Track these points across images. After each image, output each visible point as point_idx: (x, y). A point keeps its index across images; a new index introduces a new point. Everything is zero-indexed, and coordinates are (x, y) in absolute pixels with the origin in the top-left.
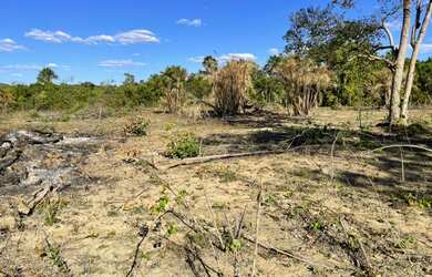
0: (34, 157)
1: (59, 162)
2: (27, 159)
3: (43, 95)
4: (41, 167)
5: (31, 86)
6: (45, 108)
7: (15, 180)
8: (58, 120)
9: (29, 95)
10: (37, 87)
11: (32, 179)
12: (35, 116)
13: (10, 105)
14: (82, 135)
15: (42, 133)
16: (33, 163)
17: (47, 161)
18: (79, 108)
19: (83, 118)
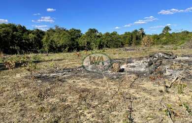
0: (167, 64)
1: (178, 67)
2: (164, 65)
3: (164, 38)
4: (170, 69)
5: (160, 35)
6: (165, 44)
7: (161, 73)
8: (172, 49)
9: (159, 39)
10: (162, 35)
11: (168, 73)
12: (162, 47)
13: (151, 43)
14: (185, 56)
15: (167, 55)
16: (167, 67)
17: (173, 66)
18: (182, 43)
19: (184, 48)
